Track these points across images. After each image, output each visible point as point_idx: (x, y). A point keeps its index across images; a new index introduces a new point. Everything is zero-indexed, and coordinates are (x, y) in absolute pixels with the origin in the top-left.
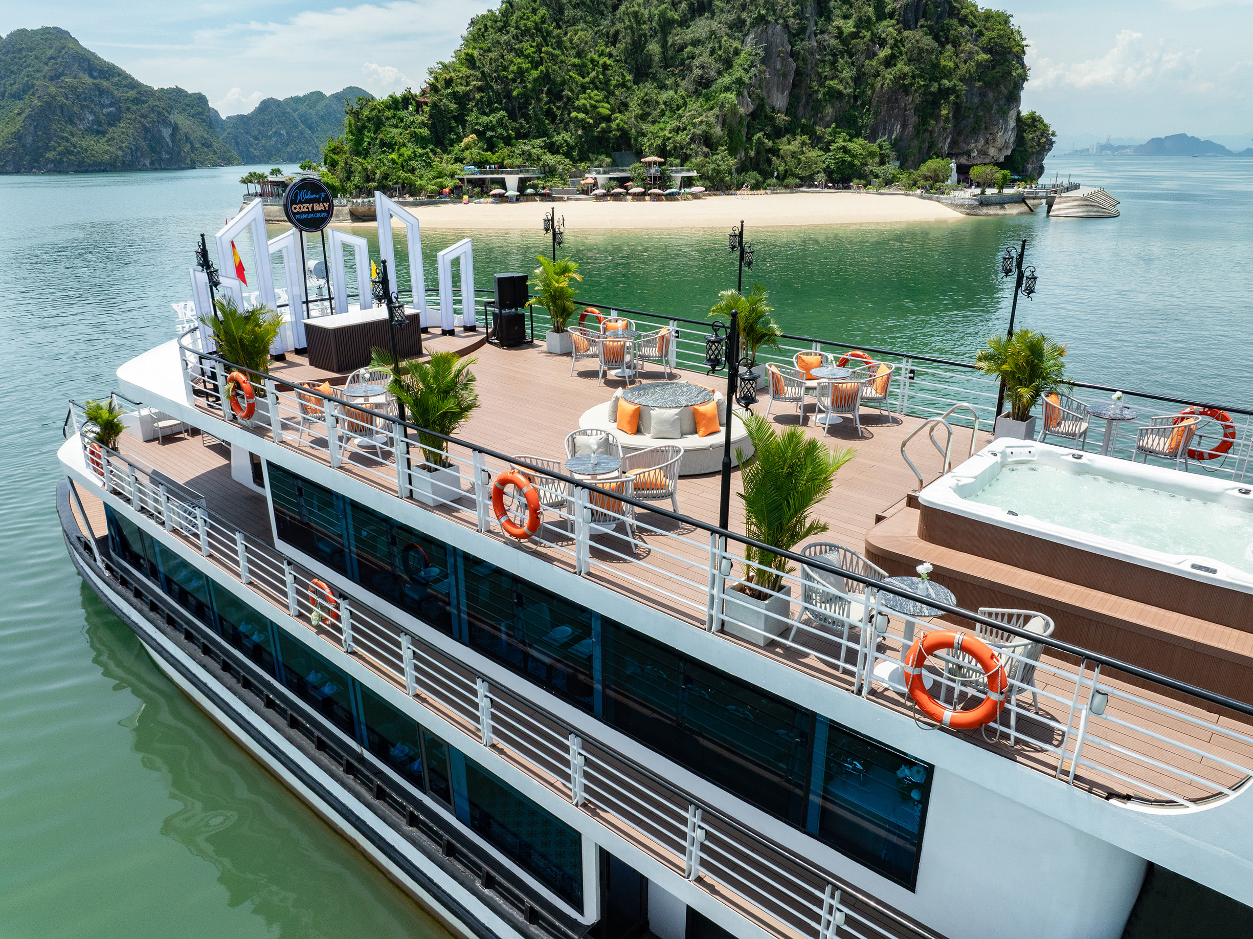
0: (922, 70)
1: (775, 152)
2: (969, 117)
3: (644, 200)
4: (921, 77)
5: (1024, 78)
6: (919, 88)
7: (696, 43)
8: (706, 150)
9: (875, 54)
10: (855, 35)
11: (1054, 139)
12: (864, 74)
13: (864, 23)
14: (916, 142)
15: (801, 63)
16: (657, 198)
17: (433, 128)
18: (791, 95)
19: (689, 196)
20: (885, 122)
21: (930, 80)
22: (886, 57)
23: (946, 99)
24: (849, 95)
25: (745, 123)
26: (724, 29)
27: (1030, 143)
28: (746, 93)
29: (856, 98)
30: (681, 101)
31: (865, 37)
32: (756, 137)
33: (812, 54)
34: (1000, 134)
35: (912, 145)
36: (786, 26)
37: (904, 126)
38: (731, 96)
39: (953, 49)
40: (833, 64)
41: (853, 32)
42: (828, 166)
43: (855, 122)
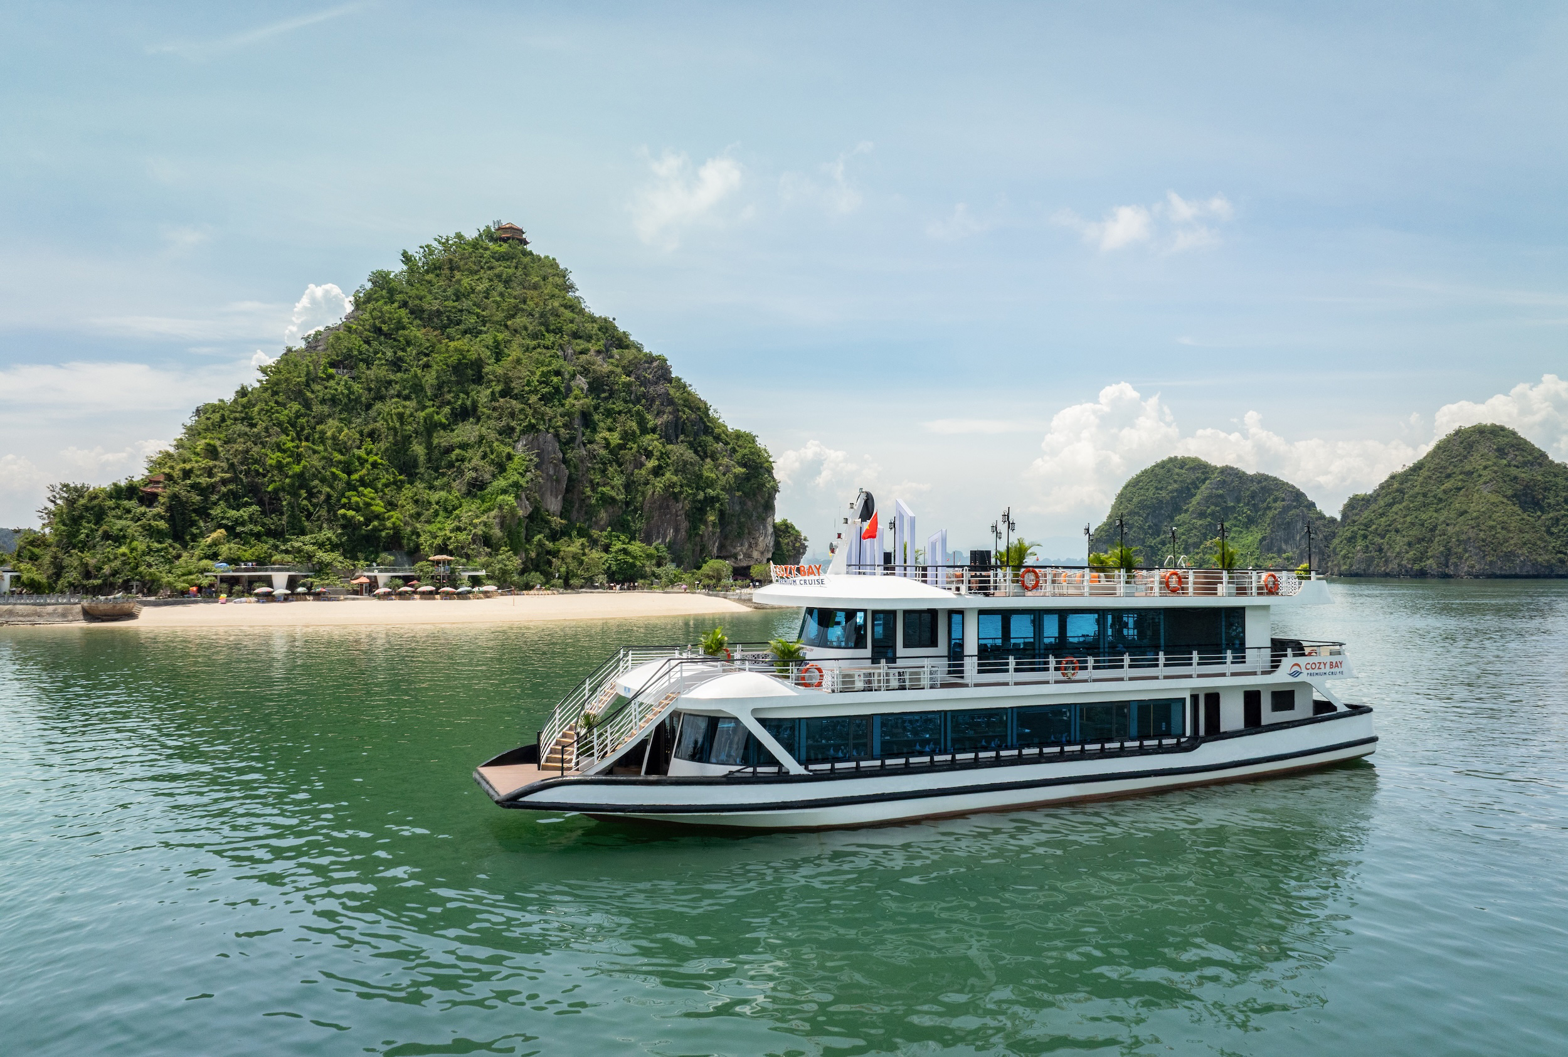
0: (689, 480)
1: (555, 553)
2: (733, 522)
3: (434, 599)
4: (689, 486)
5: (775, 490)
6: (688, 496)
7: (464, 446)
8: (488, 550)
9: (642, 465)
10: (622, 447)
11: (806, 543)
12: (634, 482)
13: (627, 436)
14: (689, 546)
15: (573, 470)
16: (448, 596)
17: (171, 520)
18: (564, 499)
19: (481, 595)
20: (659, 527)
21: (697, 489)
22: (654, 467)
23: (712, 507)
24: (621, 501)
25: (524, 525)
26: (493, 435)
27: (784, 547)
28: (523, 496)
29: (627, 504)
30: (456, 502)
31: (632, 448)
32: (536, 538)
33: (582, 461)
34: (761, 539)
35: (686, 548)
36: (557, 435)
37: (677, 531)
38: (510, 499)
39: (712, 463)
40: (603, 471)
41: (619, 444)
42: (609, 568)
43: (629, 527)
